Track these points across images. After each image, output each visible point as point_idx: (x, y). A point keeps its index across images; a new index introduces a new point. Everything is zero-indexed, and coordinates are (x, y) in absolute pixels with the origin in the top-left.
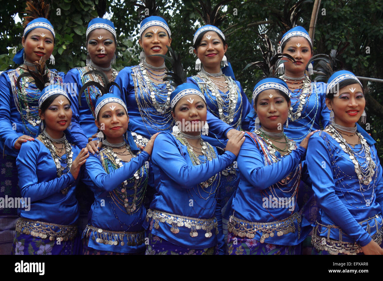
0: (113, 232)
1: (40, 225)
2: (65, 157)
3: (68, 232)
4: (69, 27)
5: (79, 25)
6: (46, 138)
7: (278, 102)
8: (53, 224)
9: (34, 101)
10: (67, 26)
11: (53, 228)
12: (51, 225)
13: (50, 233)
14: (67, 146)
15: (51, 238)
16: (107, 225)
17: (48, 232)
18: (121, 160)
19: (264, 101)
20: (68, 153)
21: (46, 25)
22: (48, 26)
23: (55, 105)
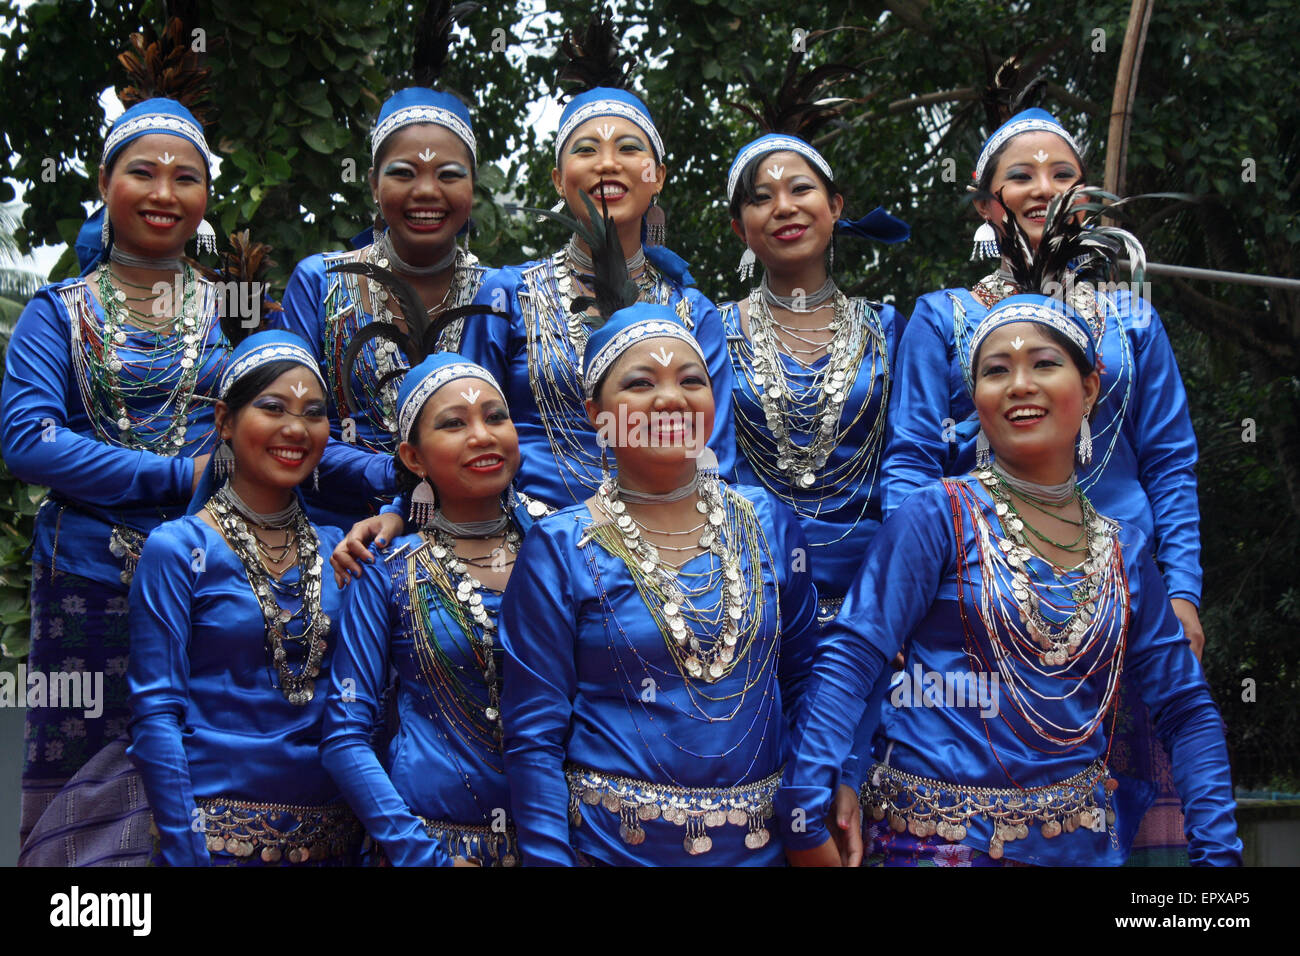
0: (462, 829)
1: (228, 812)
2: (295, 575)
3: (326, 828)
4: (284, 125)
5: (319, 120)
6: (228, 513)
7: (1045, 365)
8: (272, 806)
9: (144, 392)
10: (277, 122)
11: (273, 818)
12: (265, 808)
13: (265, 837)
14: (304, 537)
15: (266, 854)
16: (443, 805)
17: (252, 832)
18: (477, 584)
19: (997, 362)
20: (307, 562)
21: (174, 124)
22: (182, 126)
23: (276, 396)
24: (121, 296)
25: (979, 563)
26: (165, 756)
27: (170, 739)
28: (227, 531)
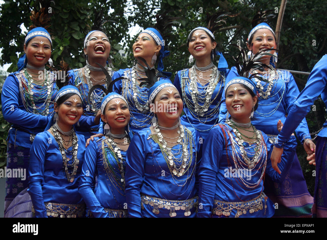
0: (113, 210)
2: (71, 149)
3: (76, 210)
6: (56, 131)
7: (242, 94)
8: (63, 205)
9: (39, 100)
11: (63, 207)
12: (61, 205)
13: (61, 212)
15: (61, 216)
17: (58, 211)
18: (119, 149)
19: (230, 93)
20: (74, 145)
21: (43, 34)
22: (45, 34)
23: (69, 101)
24: (31, 76)
25: (231, 145)
26: (38, 192)
27: (38, 188)
28: (55, 136)
